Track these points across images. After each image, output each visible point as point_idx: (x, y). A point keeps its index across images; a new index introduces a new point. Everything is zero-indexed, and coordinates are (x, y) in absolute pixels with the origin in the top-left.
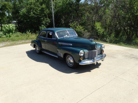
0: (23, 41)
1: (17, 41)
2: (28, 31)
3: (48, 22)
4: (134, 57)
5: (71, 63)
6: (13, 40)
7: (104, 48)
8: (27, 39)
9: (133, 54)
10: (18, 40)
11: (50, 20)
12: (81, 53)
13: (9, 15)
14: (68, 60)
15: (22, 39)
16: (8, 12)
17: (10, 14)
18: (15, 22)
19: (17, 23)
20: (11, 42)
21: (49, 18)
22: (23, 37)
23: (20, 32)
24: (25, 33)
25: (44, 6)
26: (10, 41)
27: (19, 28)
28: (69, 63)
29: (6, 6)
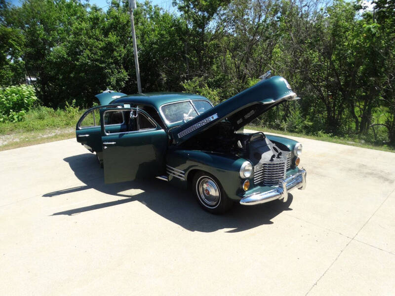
0: (58, 131)
1: (40, 130)
2: (71, 103)
3: (124, 79)
4: (371, 174)
5: (210, 198)
6: (29, 129)
7: (300, 150)
8: (67, 124)
9: (363, 165)
10: (43, 128)
11: (129, 75)
12: (245, 170)
13: (16, 62)
14: (201, 190)
15: (54, 126)
16: (13, 54)
17: (20, 59)
18: (33, 79)
19: (38, 81)
20: (24, 136)
21: (126, 69)
22: (57, 120)
23: (48, 106)
24: (63, 107)
25: (113, 38)
26: (20, 132)
27: (44, 95)
28: (203, 197)
29: (9, 38)
